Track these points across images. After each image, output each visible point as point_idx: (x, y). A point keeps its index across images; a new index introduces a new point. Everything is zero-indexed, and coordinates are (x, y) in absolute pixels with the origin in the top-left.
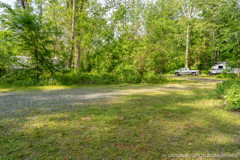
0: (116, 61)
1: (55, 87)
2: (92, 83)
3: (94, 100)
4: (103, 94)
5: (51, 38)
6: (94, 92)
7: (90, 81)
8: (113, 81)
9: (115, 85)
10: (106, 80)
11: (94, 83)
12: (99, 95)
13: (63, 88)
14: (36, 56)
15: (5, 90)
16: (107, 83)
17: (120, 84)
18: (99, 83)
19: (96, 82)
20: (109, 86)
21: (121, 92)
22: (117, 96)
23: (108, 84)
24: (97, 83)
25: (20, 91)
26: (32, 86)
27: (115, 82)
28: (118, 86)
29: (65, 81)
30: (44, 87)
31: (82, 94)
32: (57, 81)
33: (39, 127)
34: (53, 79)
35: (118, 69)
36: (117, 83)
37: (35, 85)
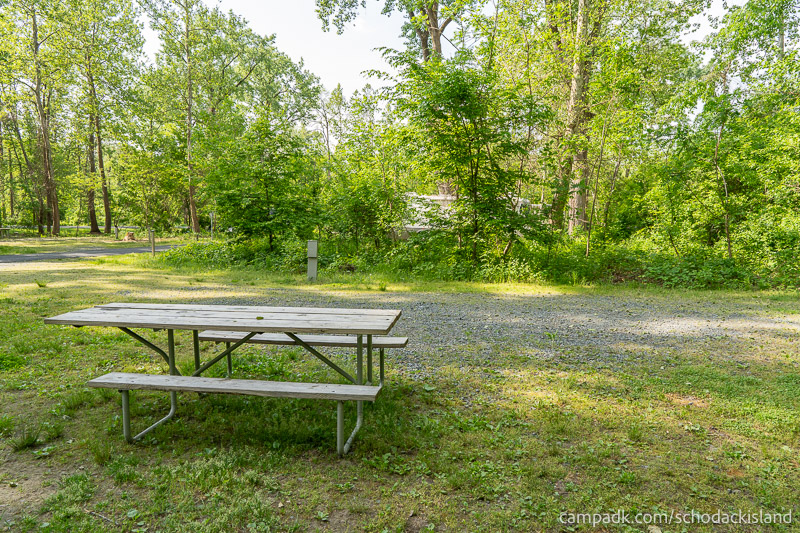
0: (740, 200)
1: (527, 286)
2: (651, 280)
3: (687, 340)
4: (714, 324)
5: (518, 134)
6: (673, 312)
7: (643, 273)
8: (735, 275)
9: (745, 294)
10: (706, 273)
11: (657, 281)
12: (696, 324)
13: (552, 291)
14: (473, 192)
15: (400, 288)
16: (711, 285)
17: (765, 288)
18: (675, 280)
19: (666, 278)
20: (721, 294)
21: (790, 320)
22: (777, 334)
23: (713, 288)
24: (669, 280)
25: (437, 292)
26: (460, 279)
27: (747, 280)
28: (764, 299)
29: (556, 270)
30: (495, 285)
31: (631, 316)
32: (532, 267)
33: (547, 402)
34: (520, 261)
35: (749, 231)
36: (756, 285)
37: (468, 276)
